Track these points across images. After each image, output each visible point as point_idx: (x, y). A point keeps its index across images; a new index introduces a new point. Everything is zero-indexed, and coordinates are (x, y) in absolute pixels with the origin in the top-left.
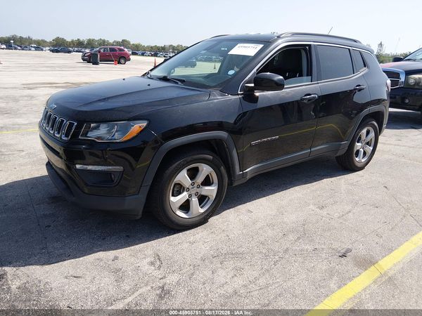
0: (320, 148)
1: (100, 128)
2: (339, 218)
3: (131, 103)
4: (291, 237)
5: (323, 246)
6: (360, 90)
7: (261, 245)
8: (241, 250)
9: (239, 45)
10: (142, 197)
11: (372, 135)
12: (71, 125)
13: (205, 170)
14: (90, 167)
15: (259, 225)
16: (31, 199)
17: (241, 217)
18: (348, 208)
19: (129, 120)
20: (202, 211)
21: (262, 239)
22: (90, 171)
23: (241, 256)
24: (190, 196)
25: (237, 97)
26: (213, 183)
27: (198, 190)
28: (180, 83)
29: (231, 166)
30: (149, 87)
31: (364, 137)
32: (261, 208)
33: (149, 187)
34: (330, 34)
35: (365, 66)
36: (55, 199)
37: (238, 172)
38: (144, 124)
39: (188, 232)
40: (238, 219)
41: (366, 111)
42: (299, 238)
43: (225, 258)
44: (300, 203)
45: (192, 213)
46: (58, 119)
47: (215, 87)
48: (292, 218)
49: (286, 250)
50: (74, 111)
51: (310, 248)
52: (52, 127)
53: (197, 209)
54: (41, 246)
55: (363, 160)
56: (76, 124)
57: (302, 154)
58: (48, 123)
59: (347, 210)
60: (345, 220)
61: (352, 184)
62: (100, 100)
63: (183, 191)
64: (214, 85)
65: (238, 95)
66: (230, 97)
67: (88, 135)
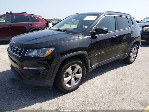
0: (119, 56)
1: (34, 51)
2: (129, 84)
3: (47, 41)
4: (113, 94)
5: (126, 97)
6: (132, 33)
7: (101, 99)
8: (93, 101)
9: (87, 16)
10: (53, 80)
11: (136, 50)
12: (22, 50)
13: (78, 67)
14: (30, 68)
15: (98, 89)
16: (3, 81)
17: (91, 85)
18: (131, 80)
19: (47, 47)
20: (76, 84)
21: (101, 95)
22: (30, 70)
23: (94, 104)
24: (72, 78)
25: (89, 37)
26: (80, 73)
27: (75, 75)
28: (65, 32)
29: (87, 65)
30: (53, 34)
31: (133, 51)
32: (98, 81)
33: (55, 76)
34: (119, 12)
35: (133, 24)
36: (13, 81)
37: (90, 67)
38: (53, 49)
39: (70, 93)
40: (89, 86)
41: (134, 41)
42: (116, 94)
43: (87, 105)
44: (112, 78)
45: (72, 85)
46: (16, 48)
47: (80, 33)
48: (111, 85)
49: (112, 100)
50: (23, 44)
51: (121, 99)
52: (13, 51)
53: (74, 84)
54: (8, 103)
55: (133, 60)
56: (23, 50)
57: (112, 58)
58: (11, 49)
59: (131, 81)
60: (132, 85)
61: (130, 69)
62: (33, 39)
63: (69, 76)
64: (79, 32)
65: (89, 36)
66: (87, 37)
67: (29, 55)
